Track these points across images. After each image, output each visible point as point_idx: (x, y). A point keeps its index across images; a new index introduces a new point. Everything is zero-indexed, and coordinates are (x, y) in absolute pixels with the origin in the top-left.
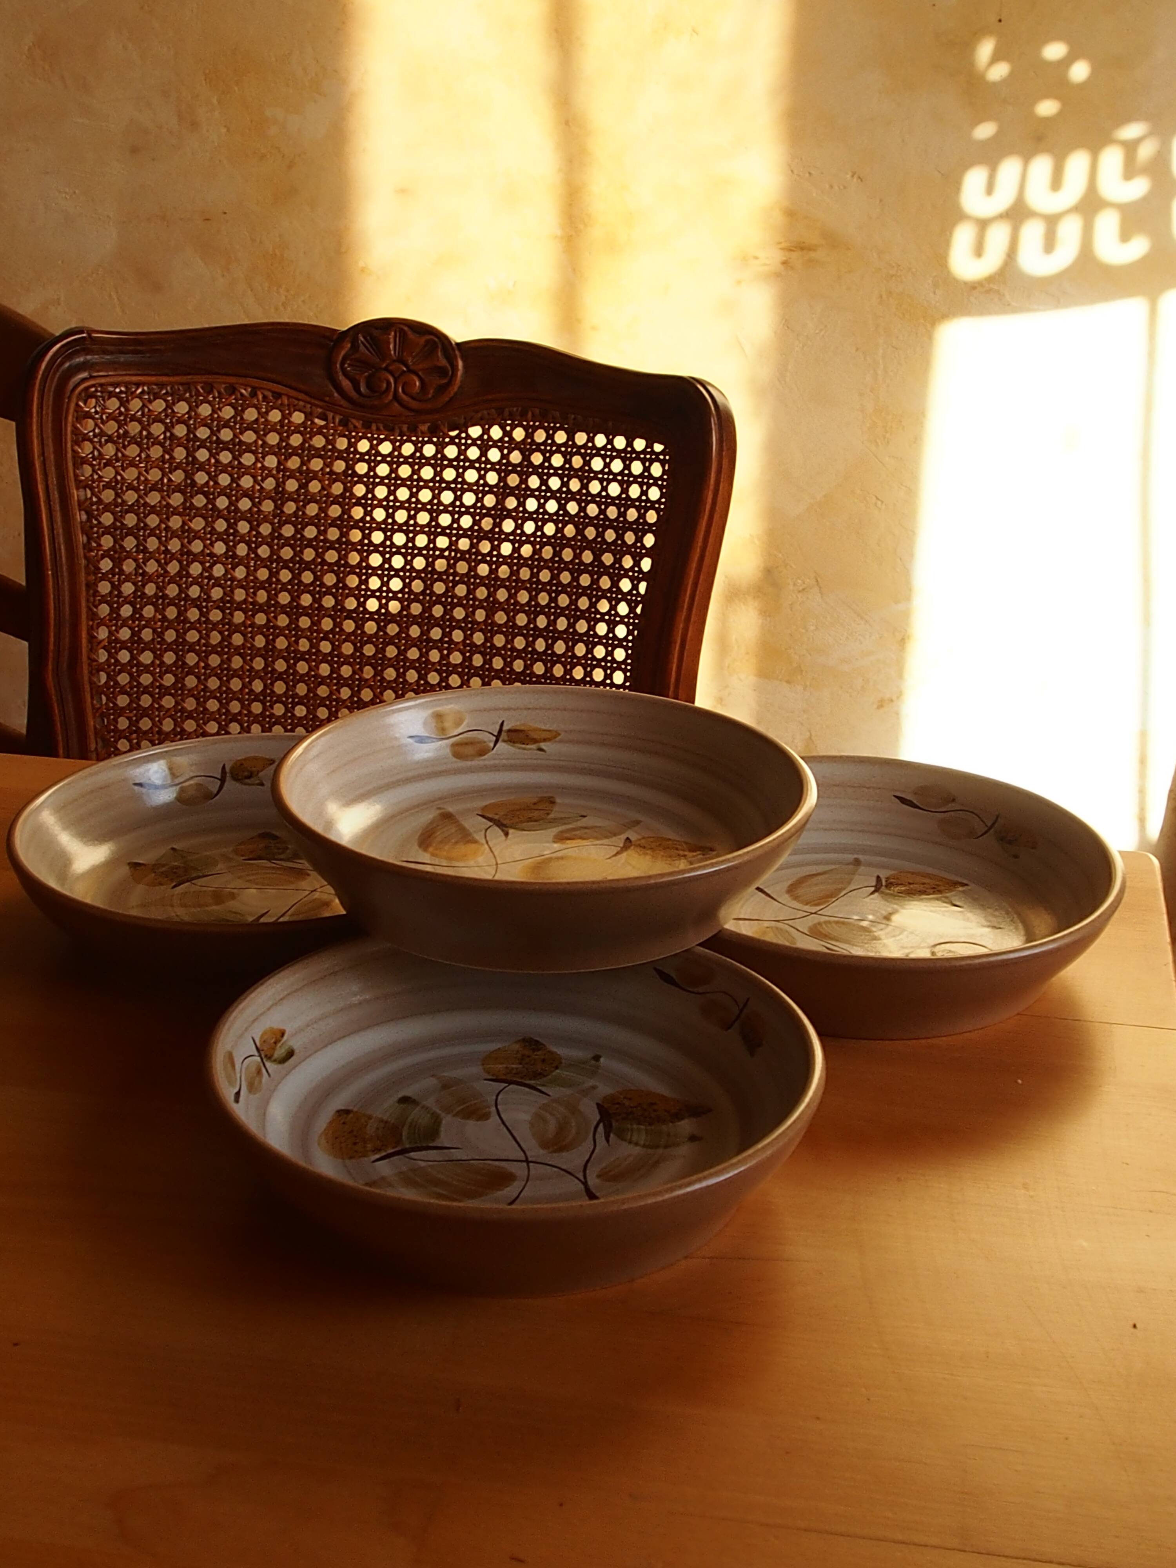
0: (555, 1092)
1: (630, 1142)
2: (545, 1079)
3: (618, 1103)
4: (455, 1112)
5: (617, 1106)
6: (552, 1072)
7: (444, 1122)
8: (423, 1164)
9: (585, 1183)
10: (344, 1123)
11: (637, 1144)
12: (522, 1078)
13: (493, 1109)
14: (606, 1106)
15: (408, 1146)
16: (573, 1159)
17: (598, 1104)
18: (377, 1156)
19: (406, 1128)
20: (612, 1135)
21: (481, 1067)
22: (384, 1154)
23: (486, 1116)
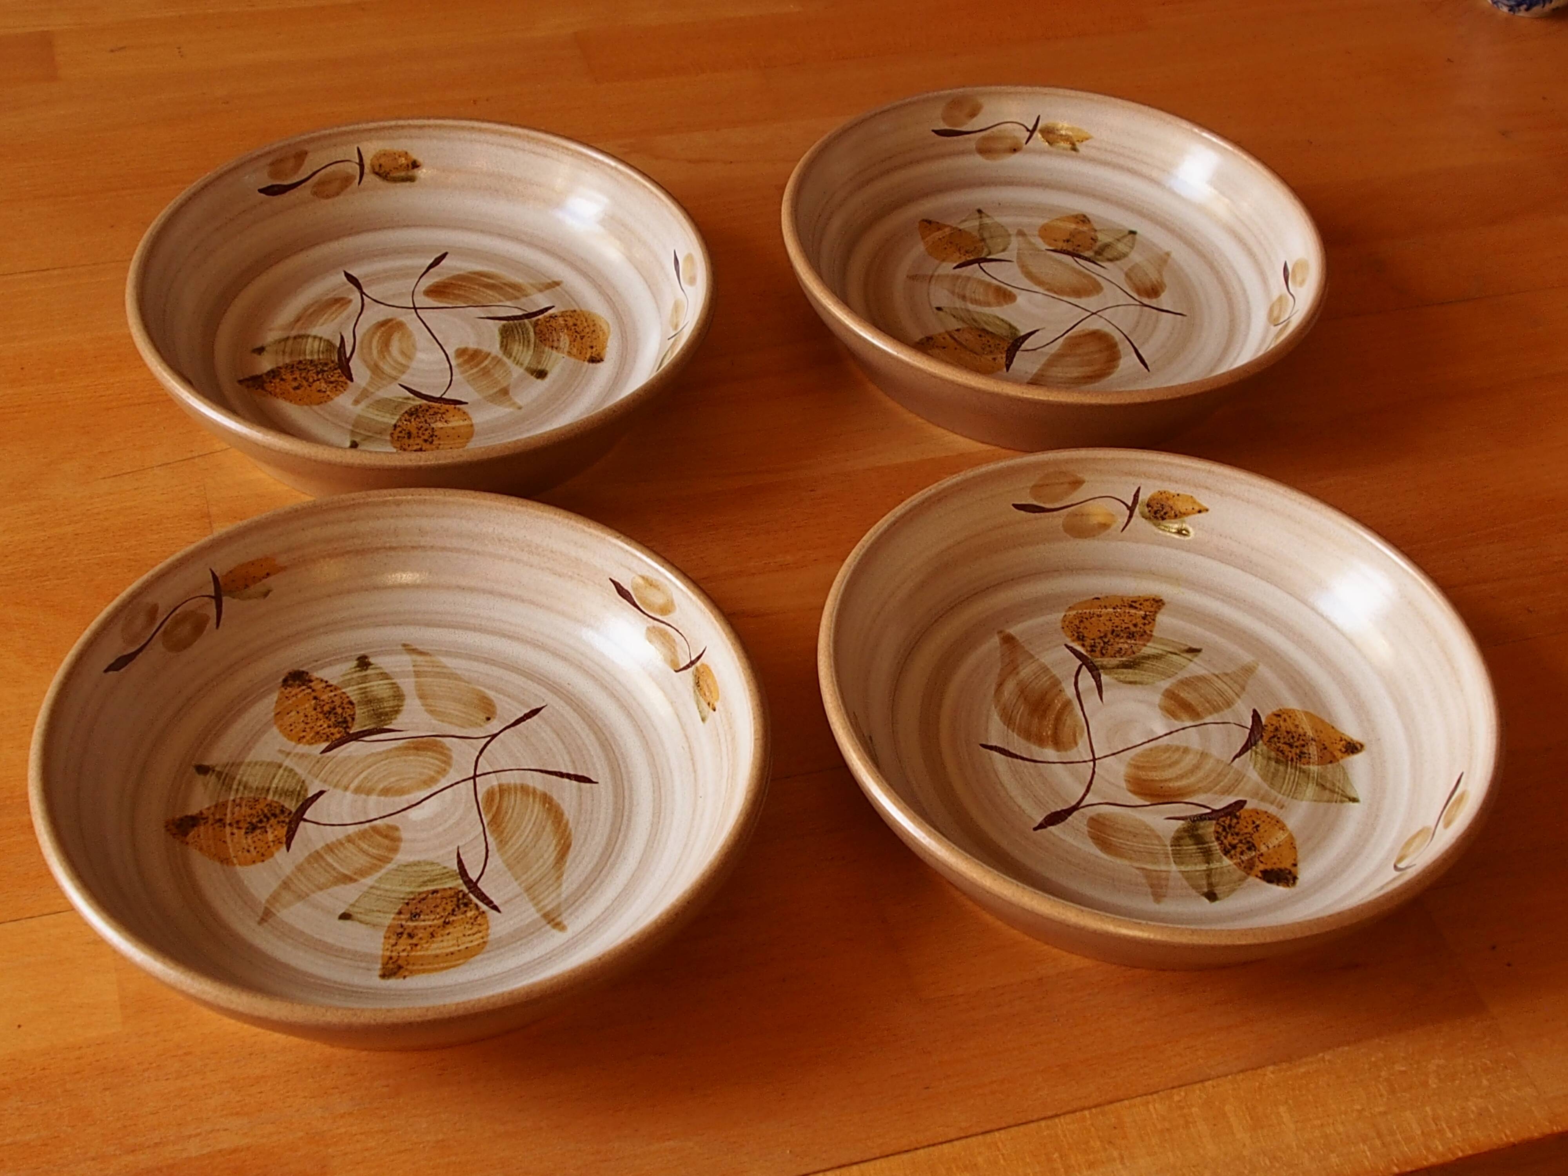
0: (394, 392)
1: (321, 339)
2: (406, 408)
3: (332, 382)
4: (490, 358)
5: (332, 379)
6: (400, 420)
7: (498, 346)
8: (508, 303)
9: (362, 293)
10: (592, 347)
11: (315, 337)
12: (430, 407)
13: (453, 363)
14: (344, 378)
15: (526, 321)
16: (374, 315)
17: (352, 380)
18: (550, 312)
19: (532, 340)
20: (338, 345)
21: (474, 422)
22: (546, 314)
23: (461, 353)
